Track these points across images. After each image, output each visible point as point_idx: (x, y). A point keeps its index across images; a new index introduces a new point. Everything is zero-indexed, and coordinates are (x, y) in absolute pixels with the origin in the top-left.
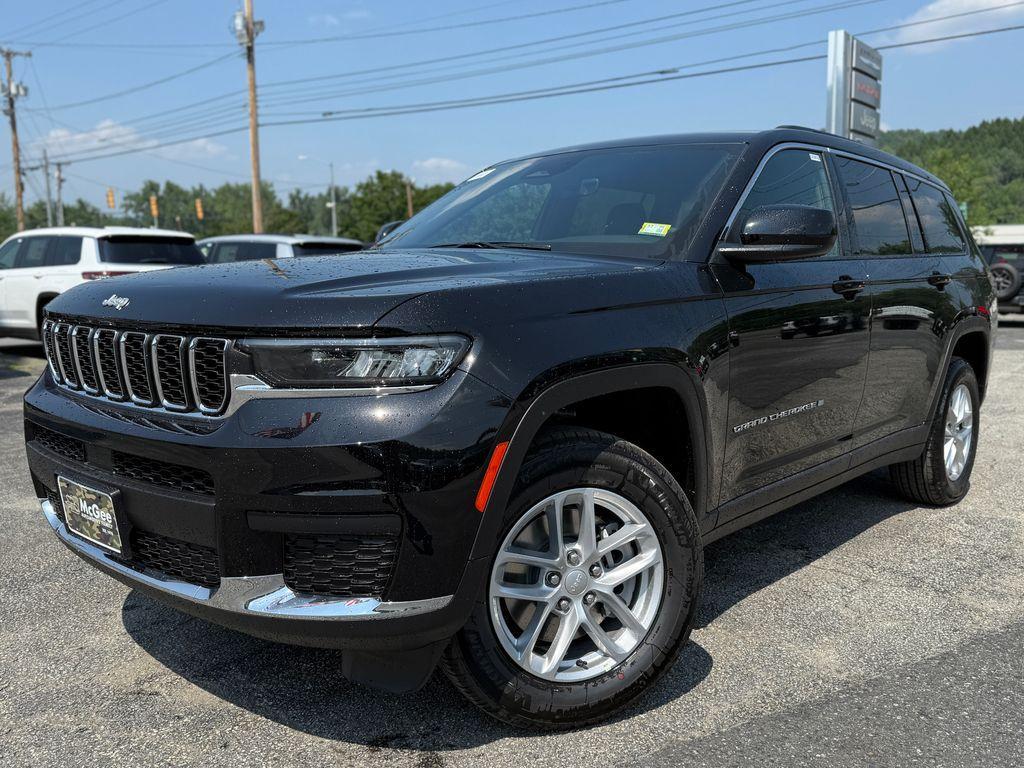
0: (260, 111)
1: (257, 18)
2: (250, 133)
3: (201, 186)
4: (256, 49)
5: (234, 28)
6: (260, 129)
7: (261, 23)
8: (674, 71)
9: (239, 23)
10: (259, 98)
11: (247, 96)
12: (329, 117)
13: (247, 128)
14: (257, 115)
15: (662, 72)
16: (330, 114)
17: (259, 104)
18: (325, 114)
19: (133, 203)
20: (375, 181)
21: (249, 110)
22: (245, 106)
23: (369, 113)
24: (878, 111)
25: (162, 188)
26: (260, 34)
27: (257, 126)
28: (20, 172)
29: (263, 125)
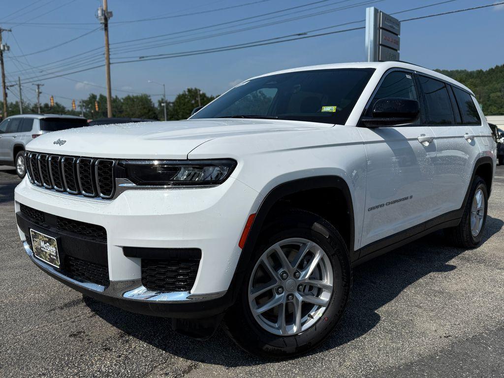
0: (111, 57)
1: (109, 11)
2: (106, 68)
3: (116, 97)
4: (109, 25)
5: (98, 15)
6: (111, 66)
7: (111, 13)
8: (305, 34)
9: (99, 12)
10: (110, 50)
11: (105, 49)
12: (142, 59)
13: (104, 65)
14: (109, 59)
15: (299, 35)
16: (143, 57)
17: (110, 53)
18: (140, 58)
19: (84, 104)
20: (187, 93)
21: (106, 56)
22: (104, 54)
23: (161, 57)
24: (398, 51)
25: (98, 97)
26: (111, 18)
27: (109, 64)
28: (5, 87)
29: (113, 63)
